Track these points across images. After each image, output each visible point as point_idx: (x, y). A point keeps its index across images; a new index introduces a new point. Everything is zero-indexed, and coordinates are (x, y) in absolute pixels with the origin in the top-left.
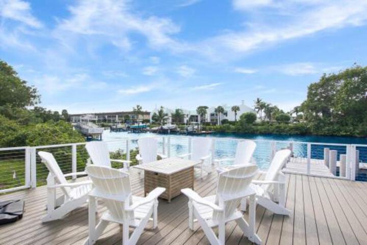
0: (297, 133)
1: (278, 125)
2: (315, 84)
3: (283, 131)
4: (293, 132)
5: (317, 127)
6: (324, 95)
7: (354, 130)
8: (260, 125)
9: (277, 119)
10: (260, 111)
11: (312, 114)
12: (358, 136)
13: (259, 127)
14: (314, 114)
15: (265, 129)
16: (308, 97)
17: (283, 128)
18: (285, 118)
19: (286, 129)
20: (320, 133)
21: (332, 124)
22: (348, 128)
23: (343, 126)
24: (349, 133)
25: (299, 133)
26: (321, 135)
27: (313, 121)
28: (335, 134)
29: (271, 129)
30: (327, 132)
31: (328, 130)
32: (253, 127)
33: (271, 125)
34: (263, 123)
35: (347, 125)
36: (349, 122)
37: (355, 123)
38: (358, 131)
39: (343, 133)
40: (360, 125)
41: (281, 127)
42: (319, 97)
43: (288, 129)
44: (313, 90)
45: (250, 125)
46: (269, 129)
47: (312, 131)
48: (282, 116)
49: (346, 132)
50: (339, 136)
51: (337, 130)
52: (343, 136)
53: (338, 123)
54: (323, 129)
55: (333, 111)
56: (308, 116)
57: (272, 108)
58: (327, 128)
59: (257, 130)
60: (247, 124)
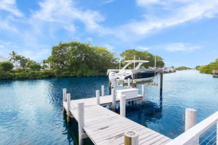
0: (47, 77)
1: (32, 71)
2: (57, 46)
3: (37, 75)
4: (44, 76)
5: (59, 72)
6: (60, 54)
7: (77, 73)
8: (17, 72)
9: (32, 67)
10: (16, 62)
11: (55, 64)
12: (78, 76)
13: (17, 74)
14: (56, 64)
15: (23, 75)
16: (52, 54)
17: (37, 74)
18: (38, 67)
19: (39, 74)
20: (60, 76)
21: (66, 70)
22: (74, 72)
23: (71, 71)
24: (74, 75)
25: (48, 77)
26: (61, 77)
27: (56, 69)
28: (68, 76)
29: (27, 74)
30: (64, 75)
31: (65, 74)
32: (10, 73)
33: (27, 71)
34: (20, 71)
35: (73, 71)
36: (74, 69)
37: (77, 70)
38: (78, 74)
39: (72, 75)
40: (79, 71)
41: (35, 73)
42: (58, 55)
43: (40, 74)
44: (55, 50)
45: (8, 72)
46: (25, 75)
47: (55, 74)
48: (35, 65)
49: (73, 74)
50: (70, 77)
51: (69, 74)
52: (72, 77)
53: (69, 69)
54: (62, 74)
55: (66, 63)
56: (53, 65)
57: (26, 60)
58: (64, 72)
59: (15, 76)
60: (4, 72)
